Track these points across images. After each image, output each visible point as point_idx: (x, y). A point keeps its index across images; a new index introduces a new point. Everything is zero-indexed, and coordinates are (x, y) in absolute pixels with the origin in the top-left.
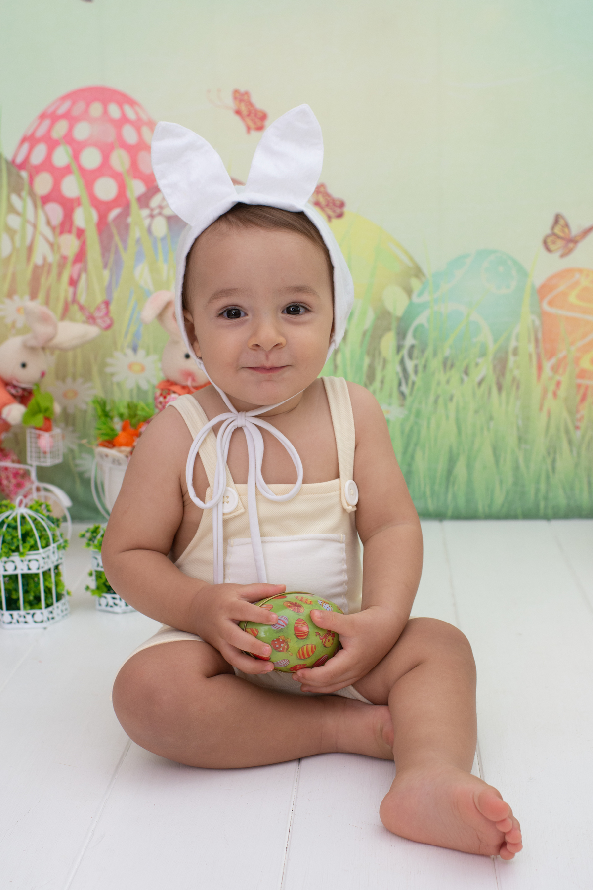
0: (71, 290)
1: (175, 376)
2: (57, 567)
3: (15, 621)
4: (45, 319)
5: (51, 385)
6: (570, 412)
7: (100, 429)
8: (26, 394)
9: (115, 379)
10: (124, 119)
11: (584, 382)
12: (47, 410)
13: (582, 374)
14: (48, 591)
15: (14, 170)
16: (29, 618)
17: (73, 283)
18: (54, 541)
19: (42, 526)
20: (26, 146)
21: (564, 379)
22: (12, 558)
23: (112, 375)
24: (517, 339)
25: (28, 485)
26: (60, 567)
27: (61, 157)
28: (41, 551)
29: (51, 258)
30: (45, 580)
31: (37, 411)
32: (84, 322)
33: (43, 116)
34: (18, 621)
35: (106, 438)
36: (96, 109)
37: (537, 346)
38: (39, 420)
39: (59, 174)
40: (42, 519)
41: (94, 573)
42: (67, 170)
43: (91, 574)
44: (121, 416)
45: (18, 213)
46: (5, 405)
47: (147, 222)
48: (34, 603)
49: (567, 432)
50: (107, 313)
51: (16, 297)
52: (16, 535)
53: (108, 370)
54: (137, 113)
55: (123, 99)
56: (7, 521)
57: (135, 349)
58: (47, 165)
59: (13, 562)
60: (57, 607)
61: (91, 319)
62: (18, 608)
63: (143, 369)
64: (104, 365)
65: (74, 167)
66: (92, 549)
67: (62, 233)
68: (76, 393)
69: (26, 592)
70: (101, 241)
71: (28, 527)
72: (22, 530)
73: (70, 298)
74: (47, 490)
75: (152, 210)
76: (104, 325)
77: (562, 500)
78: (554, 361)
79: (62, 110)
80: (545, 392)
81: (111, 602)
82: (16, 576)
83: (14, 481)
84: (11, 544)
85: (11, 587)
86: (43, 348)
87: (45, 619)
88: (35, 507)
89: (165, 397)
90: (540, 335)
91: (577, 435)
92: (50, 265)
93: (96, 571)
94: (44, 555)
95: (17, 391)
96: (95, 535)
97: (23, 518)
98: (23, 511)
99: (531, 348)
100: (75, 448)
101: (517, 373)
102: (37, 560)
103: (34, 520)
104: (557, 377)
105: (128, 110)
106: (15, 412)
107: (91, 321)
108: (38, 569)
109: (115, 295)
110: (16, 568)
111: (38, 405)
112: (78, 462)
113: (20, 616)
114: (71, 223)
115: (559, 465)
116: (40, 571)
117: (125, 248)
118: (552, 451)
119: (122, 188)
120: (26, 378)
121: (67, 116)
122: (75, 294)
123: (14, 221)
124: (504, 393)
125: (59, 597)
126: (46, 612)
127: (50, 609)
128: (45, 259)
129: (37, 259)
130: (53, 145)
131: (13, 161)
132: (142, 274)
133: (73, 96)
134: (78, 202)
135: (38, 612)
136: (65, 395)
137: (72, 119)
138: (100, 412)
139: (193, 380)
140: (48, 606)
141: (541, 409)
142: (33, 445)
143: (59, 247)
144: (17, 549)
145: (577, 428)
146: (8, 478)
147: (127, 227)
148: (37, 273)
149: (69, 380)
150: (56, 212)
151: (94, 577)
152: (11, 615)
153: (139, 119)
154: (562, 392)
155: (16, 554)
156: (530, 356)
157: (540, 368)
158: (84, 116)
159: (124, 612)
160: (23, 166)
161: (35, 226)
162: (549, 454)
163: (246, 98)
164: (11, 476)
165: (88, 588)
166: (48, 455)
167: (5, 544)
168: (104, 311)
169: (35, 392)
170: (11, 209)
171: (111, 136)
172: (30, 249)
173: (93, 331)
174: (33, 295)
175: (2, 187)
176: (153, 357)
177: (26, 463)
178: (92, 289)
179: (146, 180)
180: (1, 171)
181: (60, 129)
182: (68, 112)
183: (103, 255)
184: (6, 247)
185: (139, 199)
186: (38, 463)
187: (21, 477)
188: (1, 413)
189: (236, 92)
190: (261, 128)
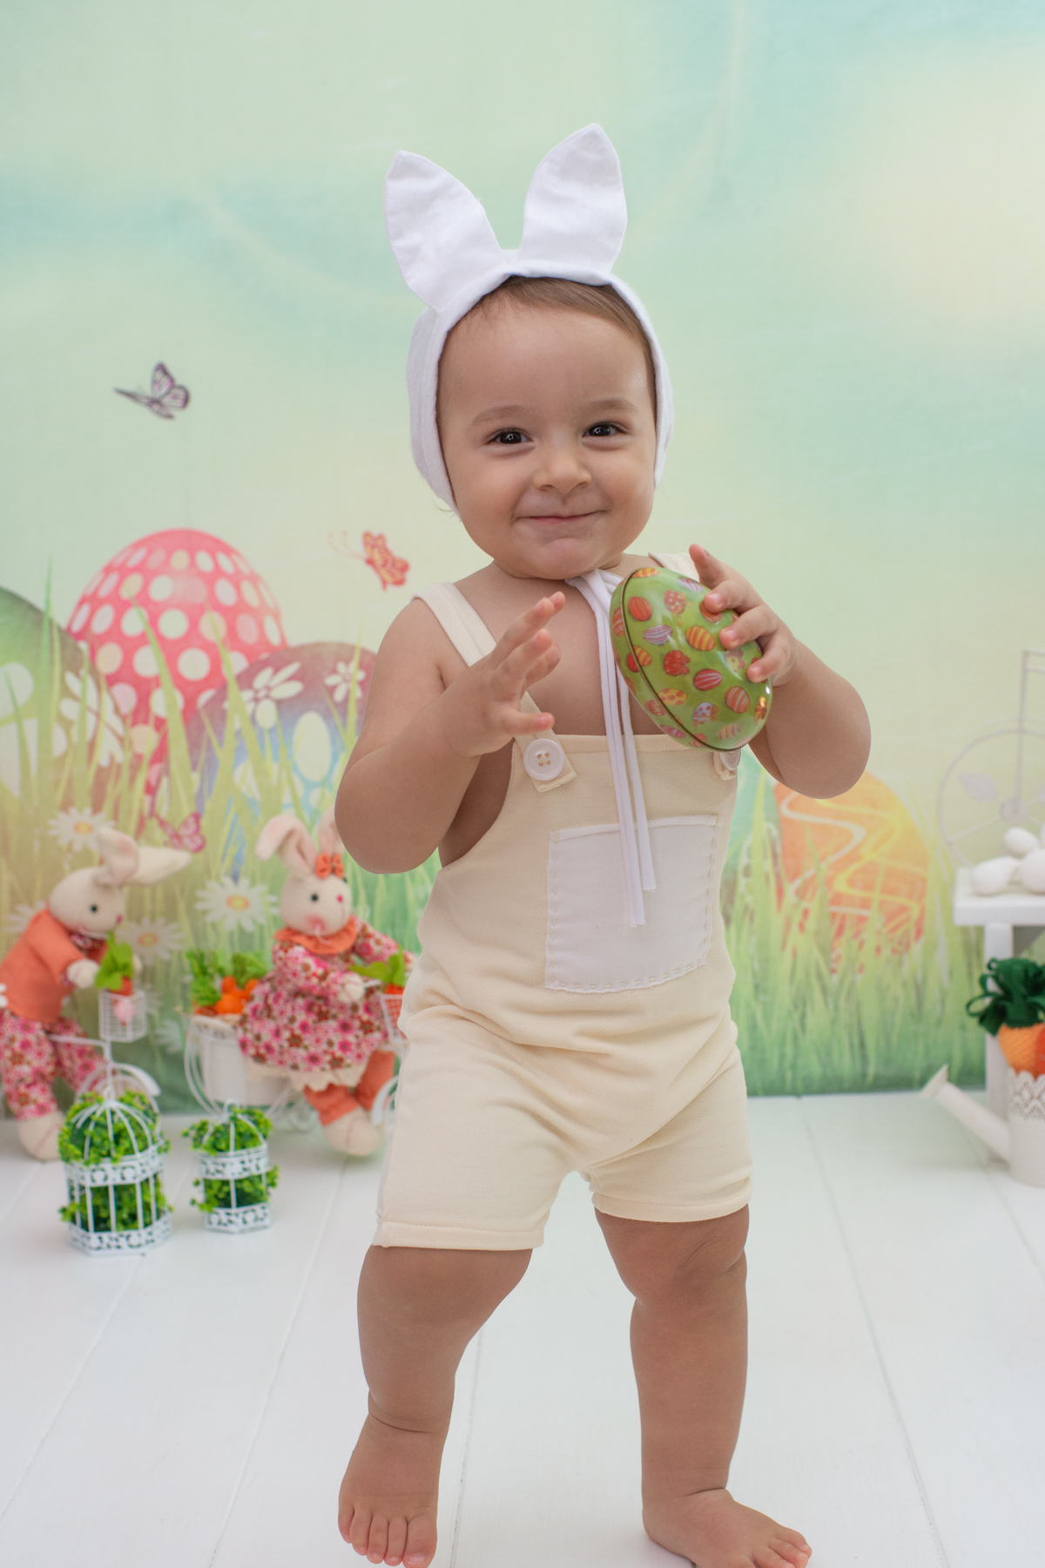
0: (148, 799)
1: (298, 922)
2: (155, 1176)
3: (104, 1245)
4: (124, 850)
5: (127, 934)
6: (823, 951)
7: (197, 992)
8: (96, 945)
9: (209, 918)
10: (218, 572)
11: (840, 910)
12: (125, 966)
13: (837, 899)
14: (146, 1206)
15: (70, 640)
16: (123, 1242)
17: (151, 790)
18: (154, 1142)
19: (138, 1124)
20: (86, 609)
21: (813, 906)
22: (102, 1165)
23: (205, 912)
24: (749, 855)
26: (160, 1177)
27: (134, 623)
28: (138, 1155)
29: (121, 757)
30: (143, 1192)
31: (114, 968)
32: (166, 844)
33: (108, 570)
34: (109, 1246)
35: (206, 1003)
36: (180, 559)
37: (775, 863)
38: (116, 981)
39: (131, 646)
40: (138, 1114)
41: (201, 1181)
42: (142, 640)
43: (197, 1183)
44: (221, 971)
45: (75, 698)
46: (70, 962)
47: (250, 707)
48: (129, 1221)
49: (820, 977)
50: (197, 830)
51: (73, 811)
52: (105, 1135)
53: (200, 906)
54: (235, 565)
55: (216, 546)
56: (96, 1117)
57: (235, 878)
58: (114, 633)
59: (103, 1170)
60: (158, 1226)
61: (176, 840)
62: (108, 1229)
63: (247, 904)
64: (192, 900)
65: (151, 635)
66: (201, 1151)
67: (134, 723)
68: (155, 939)
69: (119, 1208)
70: (189, 734)
71: (121, 1126)
72: (114, 1129)
73: (146, 811)
75: (257, 692)
76: (193, 846)
77: (816, 1070)
78: (798, 882)
79: (134, 561)
80: (788, 925)
81: (224, 1219)
82: (106, 1189)
83: (79, 1062)
84: (101, 1146)
85: (99, 1202)
86: (121, 886)
87: (143, 1241)
88: (128, 1099)
89: (286, 951)
90: (779, 850)
91: (833, 981)
92: (119, 767)
93: (205, 1179)
94: (143, 1161)
95: (85, 942)
96: (202, 1133)
97: (113, 1113)
98: (111, 1103)
99: (768, 865)
100: (155, 1013)
101: (749, 899)
102: (133, 1167)
103: (128, 1115)
104: (804, 905)
105: (223, 560)
106: (84, 972)
107: (175, 841)
108: (134, 1178)
109: (208, 805)
110: (106, 1178)
111: (114, 960)
112: (159, 1031)
113: (111, 1238)
114: (148, 709)
115: (811, 1021)
116: (137, 1182)
117: (221, 743)
118: (801, 1003)
119: (216, 663)
120: (96, 925)
121: (140, 568)
122: (153, 805)
123: (70, 709)
124: (733, 928)
125: (159, 1213)
126: (144, 1232)
127: (149, 1229)
128: (112, 758)
129: (102, 758)
130: (121, 607)
131: (69, 629)
132: (244, 778)
133: (149, 543)
134: (156, 682)
135: (133, 1233)
136: (141, 941)
137: (148, 574)
138: (197, 969)
139: (323, 928)
140: (146, 1225)
141: (783, 947)
142: (108, 1014)
143: (131, 743)
144: (109, 1155)
145: (833, 971)
146: (71, 1057)
147: (223, 715)
148: (102, 778)
149: (146, 921)
150: (126, 695)
151: (201, 1187)
152: (100, 1238)
153: (238, 572)
154: (811, 924)
155: (107, 1160)
156: (767, 876)
157: (780, 892)
158: (165, 568)
159: (242, 1232)
160: (79, 636)
161: (98, 715)
162: (796, 1007)
163: (380, 543)
164: (75, 1054)
165: (193, 1202)
166: (129, 1027)
167: (93, 1149)
168: (193, 826)
169: (109, 944)
170: (66, 692)
172: (92, 746)
173: (181, 858)
174: (97, 808)
175: (52, 662)
176: (261, 888)
177: (97, 1037)
178: (176, 797)
179: (249, 652)
180: (52, 641)
181: (132, 586)
182: (143, 563)
183: (191, 752)
184: (59, 744)
185: (239, 678)
186: (115, 1039)
187: (89, 1056)
188: (64, 971)
189: (367, 535)
190: (400, 582)
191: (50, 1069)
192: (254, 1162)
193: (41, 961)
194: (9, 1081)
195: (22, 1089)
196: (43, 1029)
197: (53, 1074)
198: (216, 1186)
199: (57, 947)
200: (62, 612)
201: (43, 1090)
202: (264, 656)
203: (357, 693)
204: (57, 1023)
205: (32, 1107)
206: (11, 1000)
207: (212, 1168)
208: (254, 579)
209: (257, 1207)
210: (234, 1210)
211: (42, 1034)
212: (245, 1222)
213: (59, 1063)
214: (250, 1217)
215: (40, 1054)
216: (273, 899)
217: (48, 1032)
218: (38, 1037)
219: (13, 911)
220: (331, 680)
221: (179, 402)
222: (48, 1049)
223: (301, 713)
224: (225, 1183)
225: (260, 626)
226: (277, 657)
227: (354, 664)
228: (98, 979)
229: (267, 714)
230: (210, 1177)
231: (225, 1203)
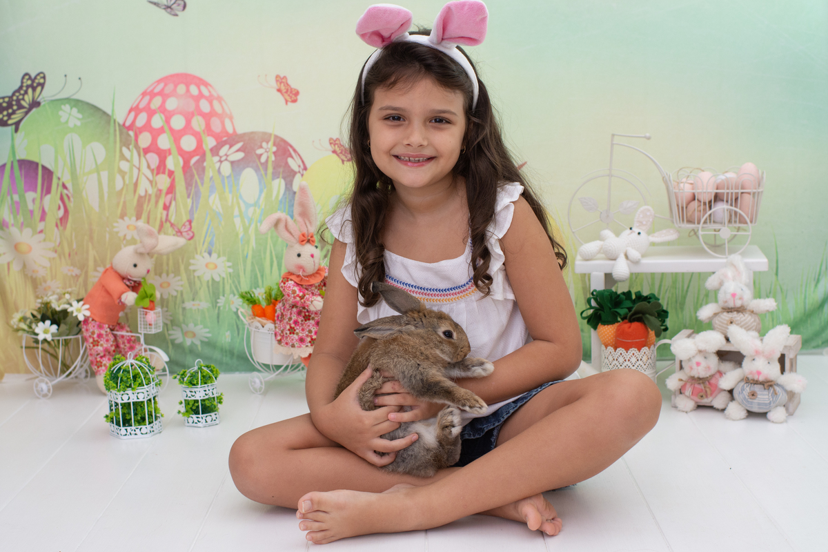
0: (165, 213)
1: (292, 269)
2: (155, 398)
4: (150, 234)
5: (152, 280)
8: (137, 285)
9: (196, 274)
10: (201, 95)
12: (151, 296)
14: (150, 413)
15: (125, 130)
16: (138, 431)
17: (166, 208)
18: (153, 381)
20: (133, 114)
22: (127, 392)
23: (194, 271)
25: (138, 347)
27: (157, 121)
28: (145, 386)
29: (150, 191)
30: (148, 406)
31: (146, 296)
32: (174, 235)
33: (144, 94)
34: (131, 434)
36: (181, 89)
38: (146, 303)
39: (156, 133)
40: (145, 366)
41: (183, 402)
42: (162, 130)
43: (181, 403)
45: (127, 160)
46: (123, 293)
47: (217, 165)
48: (141, 421)
50: (190, 229)
51: (126, 218)
52: (129, 376)
53: (191, 268)
54: (210, 92)
55: (200, 82)
56: (124, 367)
57: (210, 254)
58: (147, 127)
59: (127, 394)
60: (156, 424)
61: (179, 233)
62: (130, 425)
63: (216, 267)
64: (189, 264)
65: (166, 128)
66: (183, 386)
67: (158, 174)
68: (169, 284)
69: (136, 414)
70: (186, 179)
72: (133, 373)
73: (164, 219)
74: (151, 350)
75: (221, 157)
76: (188, 237)
79: (157, 90)
81: (196, 421)
82: (129, 403)
83: (128, 345)
84: (126, 382)
85: (126, 411)
86: (148, 254)
87: (148, 432)
89: (284, 283)
92: (150, 195)
93: (185, 400)
94: (147, 390)
95: (131, 283)
96: (184, 377)
97: (133, 365)
98: (132, 361)
100: (168, 322)
102: (143, 393)
103: (140, 367)
105: (203, 89)
106: (130, 297)
107: (179, 234)
108: (143, 398)
109: (196, 216)
110: (129, 398)
111: (145, 292)
112: (170, 332)
113: (132, 430)
114: (165, 166)
116: (145, 400)
117: (202, 184)
119: (200, 143)
120: (136, 274)
121: (161, 93)
122: (167, 215)
123: (124, 166)
125: (157, 417)
126: (148, 427)
127: (151, 425)
129: (141, 191)
130: (151, 113)
131: (124, 125)
132: (214, 201)
133: (165, 80)
134: (170, 152)
135: (143, 427)
136: (161, 286)
137: (164, 96)
139: (304, 271)
140: (150, 423)
142: (142, 319)
143: (156, 184)
144: (130, 386)
146: (124, 343)
147: (204, 169)
148: (141, 201)
149: (164, 275)
150: (154, 159)
151: (183, 405)
152: (126, 430)
153: (211, 95)
155: (130, 389)
158: (174, 93)
159: (205, 427)
160: (130, 128)
161: (139, 169)
163: (284, 80)
164: (126, 341)
165: (179, 412)
166: (153, 326)
167: (122, 383)
168: (189, 227)
169: (143, 284)
170: (123, 157)
171: (192, 107)
172: (136, 185)
173: (181, 241)
174: (138, 217)
175: (115, 142)
176: (223, 259)
177: (137, 332)
178: (179, 212)
179: (216, 137)
180: (115, 130)
181: (156, 103)
182: (163, 89)
183: (187, 189)
184: (119, 184)
185: (211, 150)
186: (145, 332)
187: (133, 343)
188: (120, 298)
189: (277, 76)
190: (294, 101)
191: (113, 348)
192: (211, 391)
193: (108, 292)
194: (91, 355)
195: (99, 359)
196: (109, 327)
197: (114, 351)
198: (191, 404)
199: (116, 285)
200: (120, 116)
201: (109, 359)
202: (225, 139)
203: (273, 158)
204: (116, 326)
205: (103, 368)
206: (91, 313)
207: (189, 394)
208: (220, 99)
209: (213, 414)
210: (200, 416)
211: (108, 330)
212: (206, 422)
213: (117, 346)
214: (209, 419)
215: (107, 341)
216: (230, 264)
217: (112, 330)
218: (106, 332)
219: (96, 270)
220: (259, 151)
221: (181, 7)
222: (112, 338)
223: (244, 168)
224: (196, 401)
225: (223, 124)
226: (232, 139)
227: (271, 143)
228: (137, 301)
229: (226, 169)
230: (188, 398)
231: (196, 412)
